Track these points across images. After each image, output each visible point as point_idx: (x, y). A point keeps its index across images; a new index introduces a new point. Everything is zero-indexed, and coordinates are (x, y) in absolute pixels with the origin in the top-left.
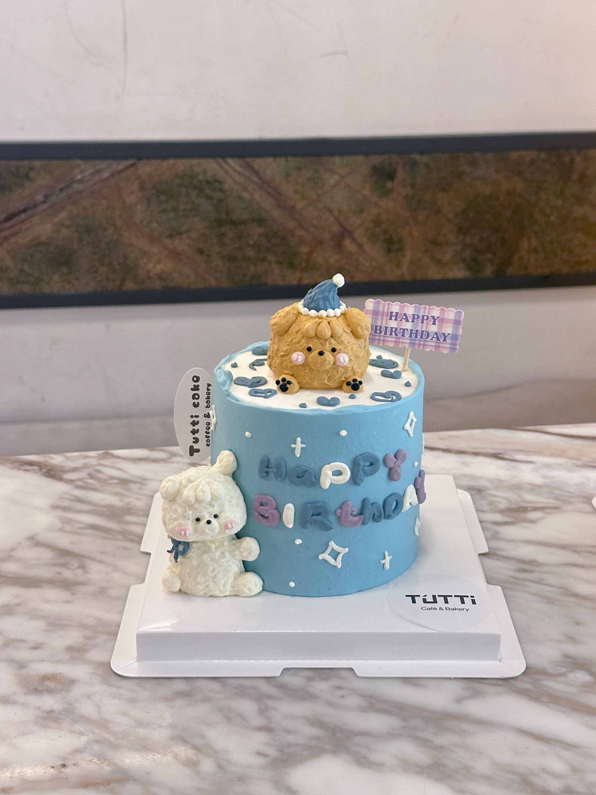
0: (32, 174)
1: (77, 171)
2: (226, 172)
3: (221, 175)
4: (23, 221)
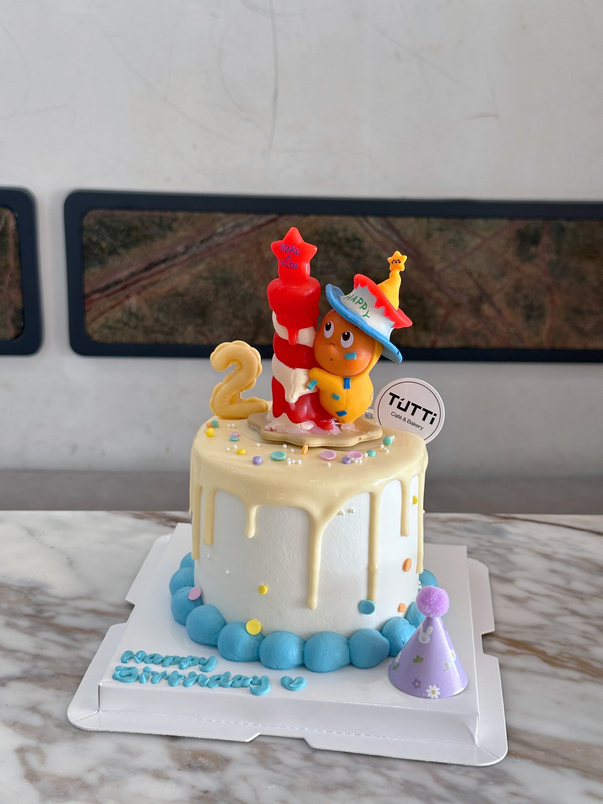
0: (174, 225)
1: (218, 224)
2: (367, 230)
3: (361, 233)
4: (162, 271)
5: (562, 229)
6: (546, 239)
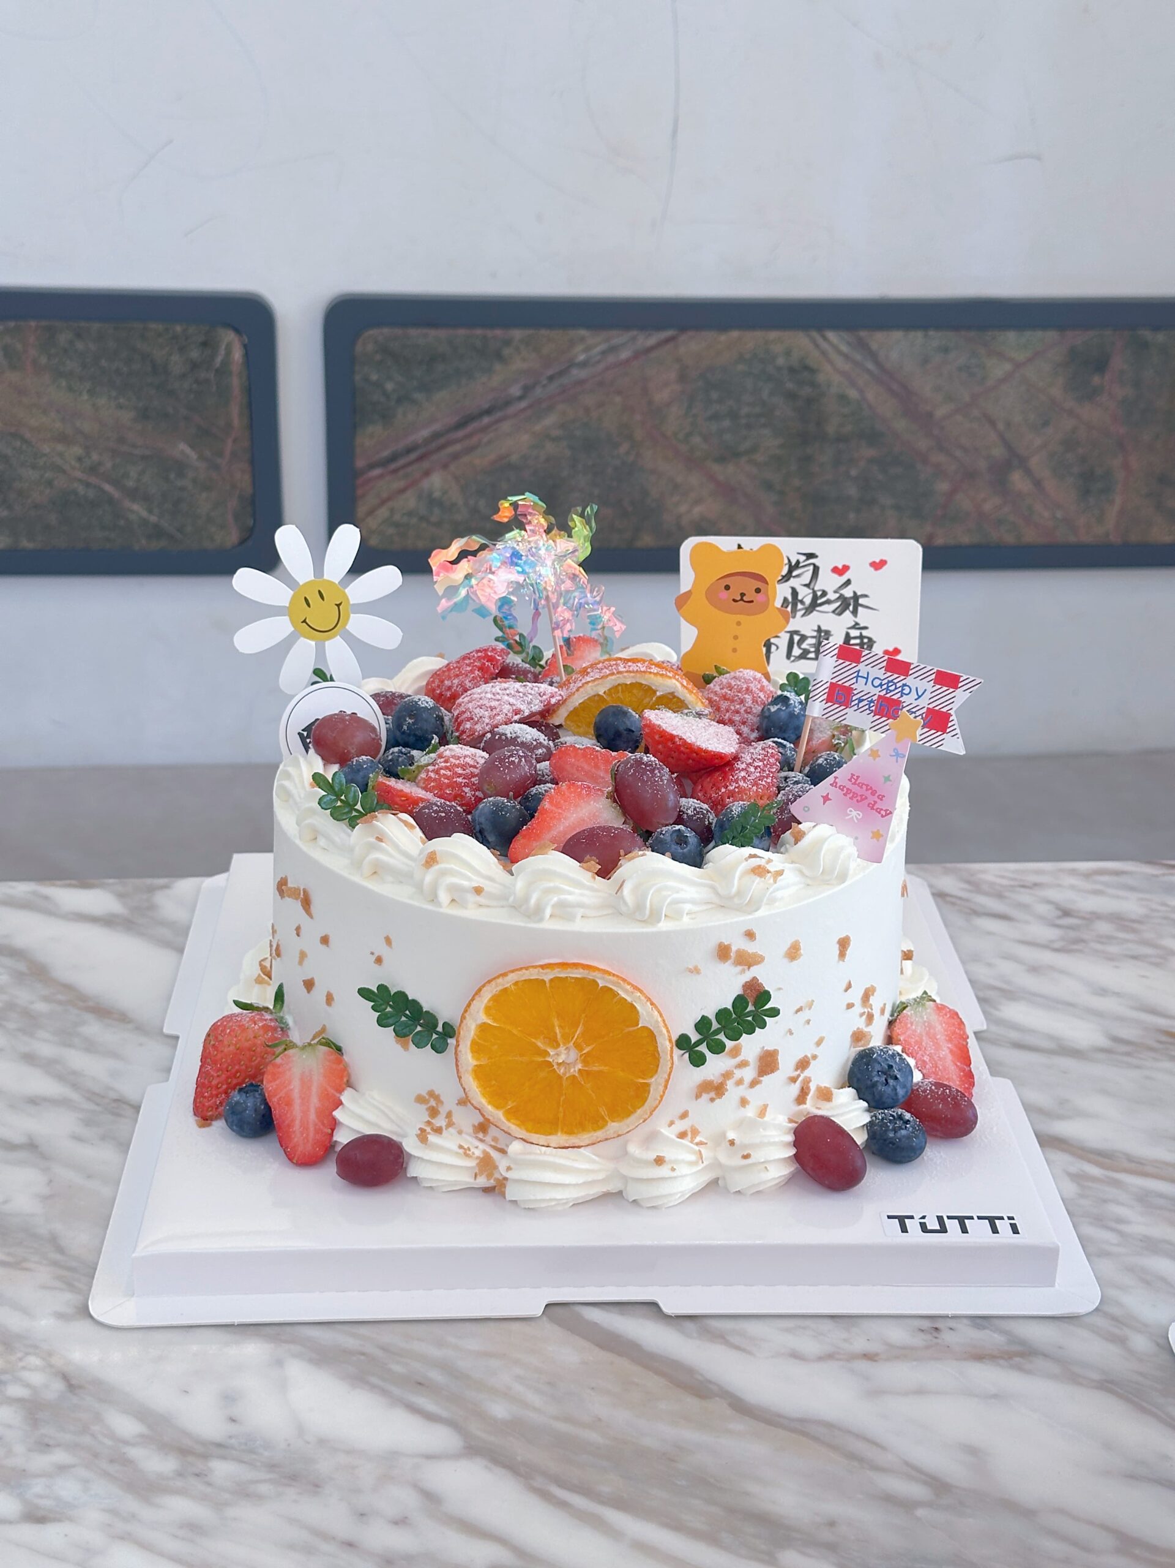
0: (506, 352)
1: (579, 348)
2: (824, 353)
3: (814, 358)
4: (484, 429)
5: (1145, 345)
6: (1119, 362)
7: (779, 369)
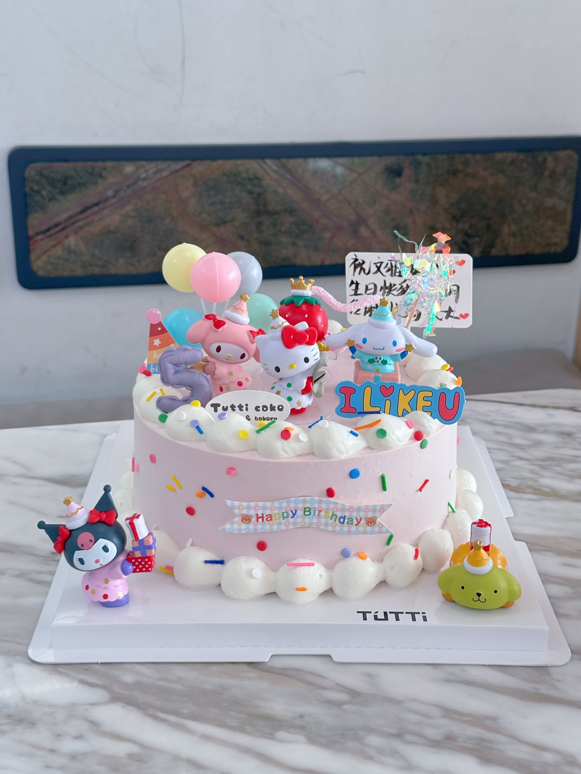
1: (142, 171)
2: (265, 171)
3: (260, 173)
4: (95, 213)
5: (419, 163)
6: (407, 172)
7: (244, 179)
